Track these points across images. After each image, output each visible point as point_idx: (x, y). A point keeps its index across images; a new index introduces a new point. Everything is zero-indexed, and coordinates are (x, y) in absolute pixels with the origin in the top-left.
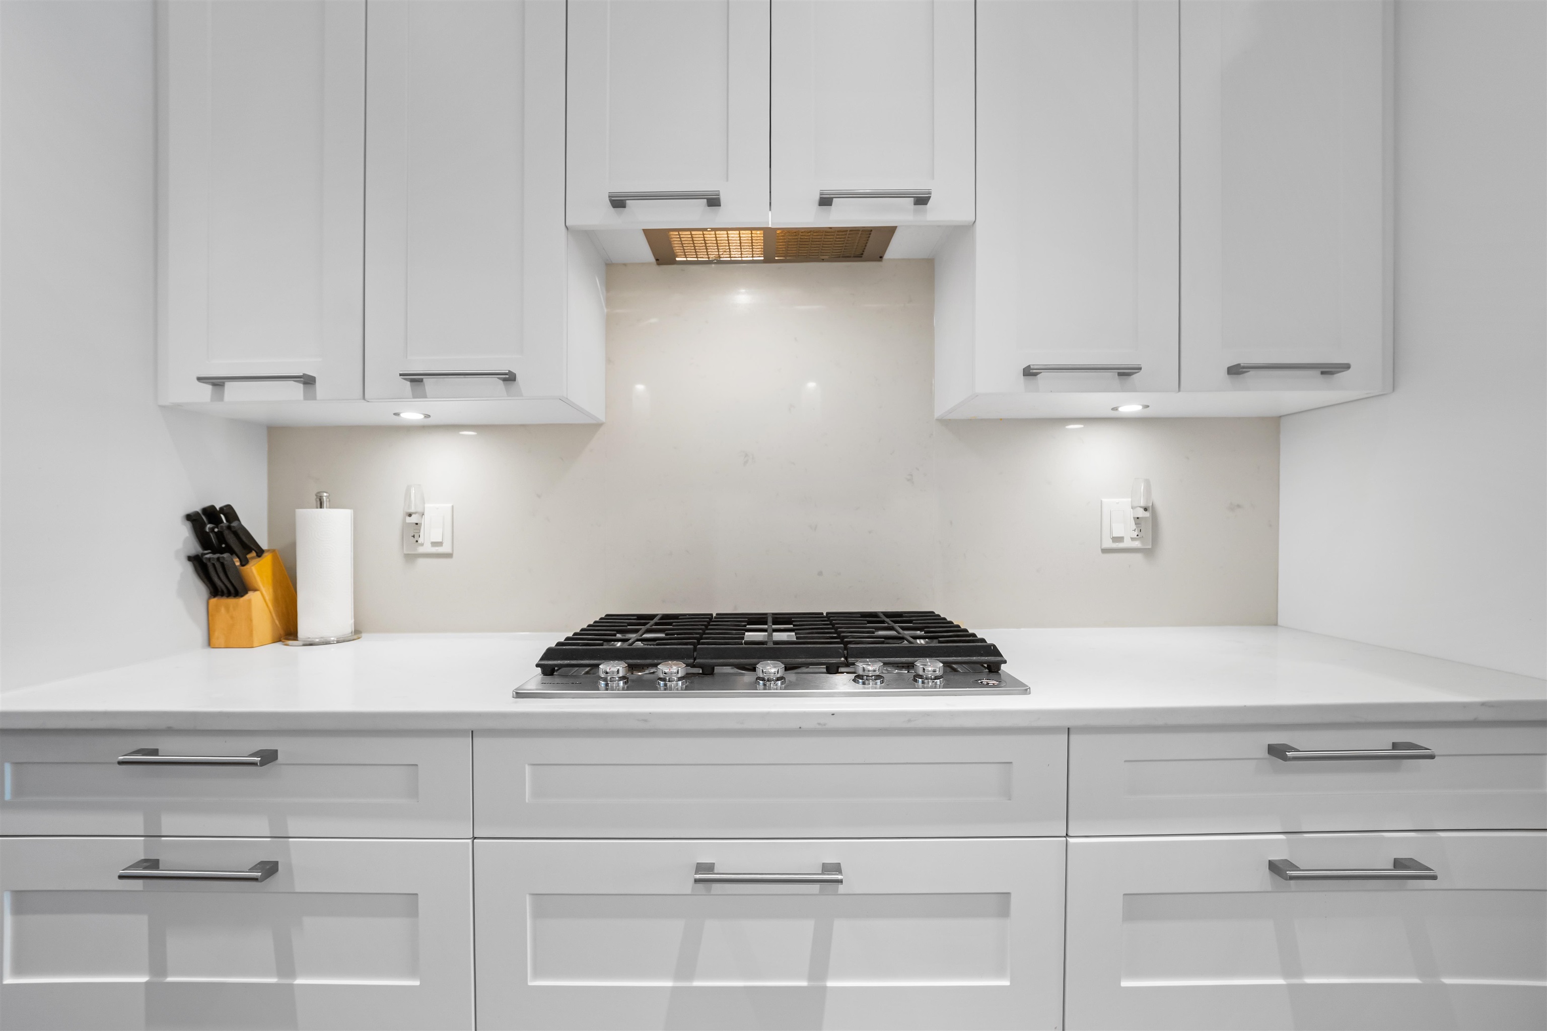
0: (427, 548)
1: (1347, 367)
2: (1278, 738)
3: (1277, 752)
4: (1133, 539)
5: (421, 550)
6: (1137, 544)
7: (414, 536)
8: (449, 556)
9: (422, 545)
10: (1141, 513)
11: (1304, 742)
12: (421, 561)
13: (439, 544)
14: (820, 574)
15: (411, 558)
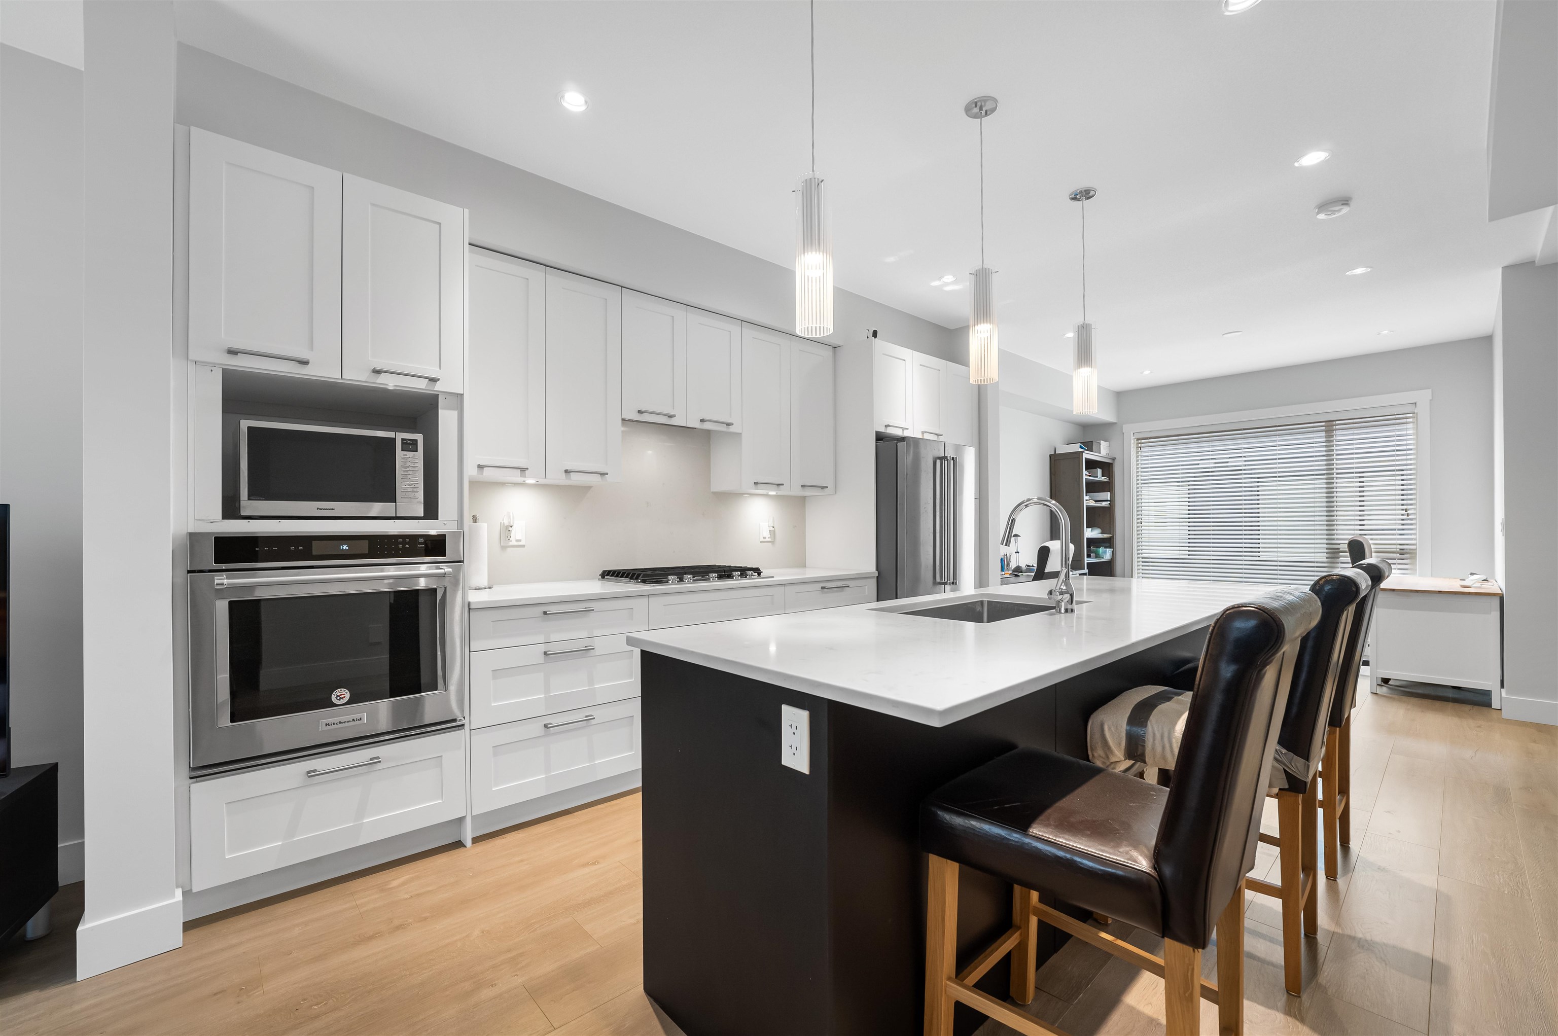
0: (513, 543)
1: (827, 487)
2: (823, 585)
3: (823, 588)
4: (769, 538)
5: (511, 544)
6: (770, 540)
7: (508, 537)
8: (523, 546)
9: (511, 541)
10: (772, 529)
11: (828, 585)
12: (509, 549)
13: (520, 541)
14: (674, 552)
15: (504, 548)
